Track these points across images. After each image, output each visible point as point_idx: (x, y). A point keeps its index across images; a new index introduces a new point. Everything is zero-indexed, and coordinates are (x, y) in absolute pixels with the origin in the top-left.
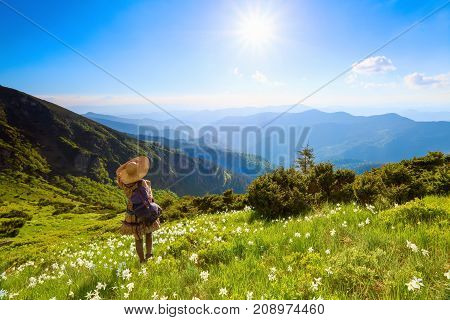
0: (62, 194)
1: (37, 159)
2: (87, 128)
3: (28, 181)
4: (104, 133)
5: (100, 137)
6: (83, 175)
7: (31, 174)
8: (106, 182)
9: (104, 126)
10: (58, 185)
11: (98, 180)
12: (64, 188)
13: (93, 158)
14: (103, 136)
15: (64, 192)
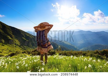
0: (22, 50)
1: (17, 42)
2: (28, 35)
3: (15, 47)
4: (32, 36)
5: (30, 37)
6: (27, 46)
7: (16, 45)
8: (31, 47)
9: (31, 35)
10: (21, 48)
11: (30, 47)
12: (22, 48)
13: (29, 42)
14: (31, 37)
15: (22, 49)
